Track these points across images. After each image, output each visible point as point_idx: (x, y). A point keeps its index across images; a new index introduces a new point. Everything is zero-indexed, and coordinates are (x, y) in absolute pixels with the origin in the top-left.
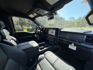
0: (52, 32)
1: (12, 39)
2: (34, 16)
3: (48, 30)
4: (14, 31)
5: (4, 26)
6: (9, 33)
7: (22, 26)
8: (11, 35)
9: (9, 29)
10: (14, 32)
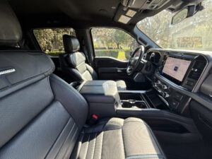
0: (176, 69)
1: (87, 69)
2: (130, 19)
3: (165, 59)
4: (92, 55)
5: (79, 47)
6: (84, 59)
7: (118, 45)
8: (87, 62)
9: (86, 52)
10: (93, 58)
